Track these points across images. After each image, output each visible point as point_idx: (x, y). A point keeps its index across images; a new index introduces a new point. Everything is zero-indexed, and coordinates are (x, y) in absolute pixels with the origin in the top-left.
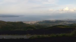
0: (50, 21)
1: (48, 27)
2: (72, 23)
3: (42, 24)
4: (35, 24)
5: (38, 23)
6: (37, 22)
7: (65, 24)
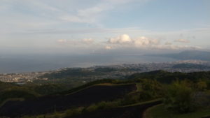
0: (81, 69)
1: (75, 87)
2: (133, 73)
3: (58, 80)
4: (36, 81)
5: (46, 79)
6: (43, 73)
7: (117, 75)
